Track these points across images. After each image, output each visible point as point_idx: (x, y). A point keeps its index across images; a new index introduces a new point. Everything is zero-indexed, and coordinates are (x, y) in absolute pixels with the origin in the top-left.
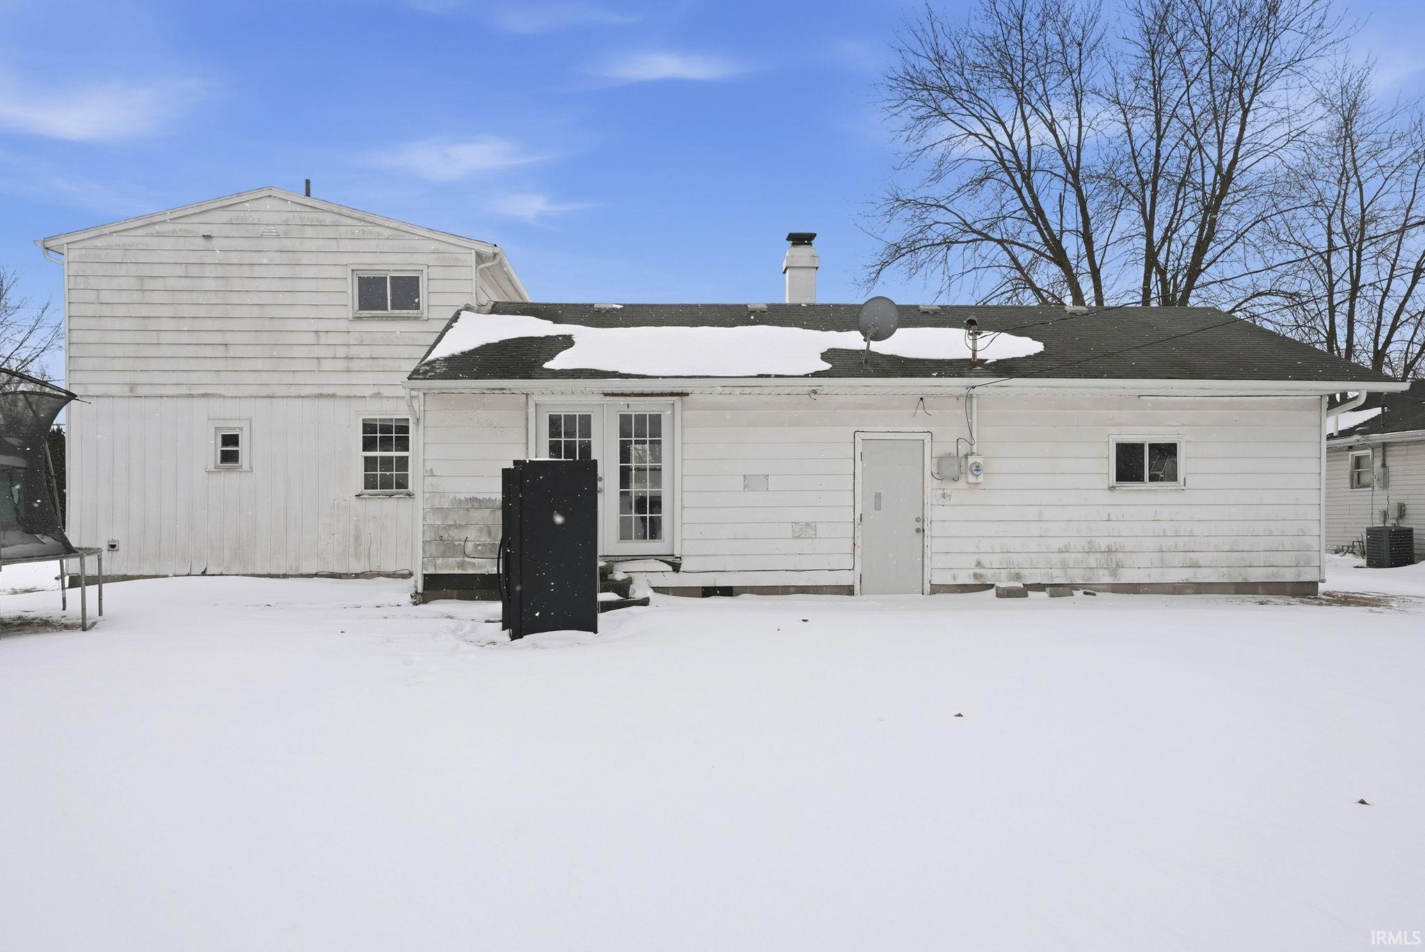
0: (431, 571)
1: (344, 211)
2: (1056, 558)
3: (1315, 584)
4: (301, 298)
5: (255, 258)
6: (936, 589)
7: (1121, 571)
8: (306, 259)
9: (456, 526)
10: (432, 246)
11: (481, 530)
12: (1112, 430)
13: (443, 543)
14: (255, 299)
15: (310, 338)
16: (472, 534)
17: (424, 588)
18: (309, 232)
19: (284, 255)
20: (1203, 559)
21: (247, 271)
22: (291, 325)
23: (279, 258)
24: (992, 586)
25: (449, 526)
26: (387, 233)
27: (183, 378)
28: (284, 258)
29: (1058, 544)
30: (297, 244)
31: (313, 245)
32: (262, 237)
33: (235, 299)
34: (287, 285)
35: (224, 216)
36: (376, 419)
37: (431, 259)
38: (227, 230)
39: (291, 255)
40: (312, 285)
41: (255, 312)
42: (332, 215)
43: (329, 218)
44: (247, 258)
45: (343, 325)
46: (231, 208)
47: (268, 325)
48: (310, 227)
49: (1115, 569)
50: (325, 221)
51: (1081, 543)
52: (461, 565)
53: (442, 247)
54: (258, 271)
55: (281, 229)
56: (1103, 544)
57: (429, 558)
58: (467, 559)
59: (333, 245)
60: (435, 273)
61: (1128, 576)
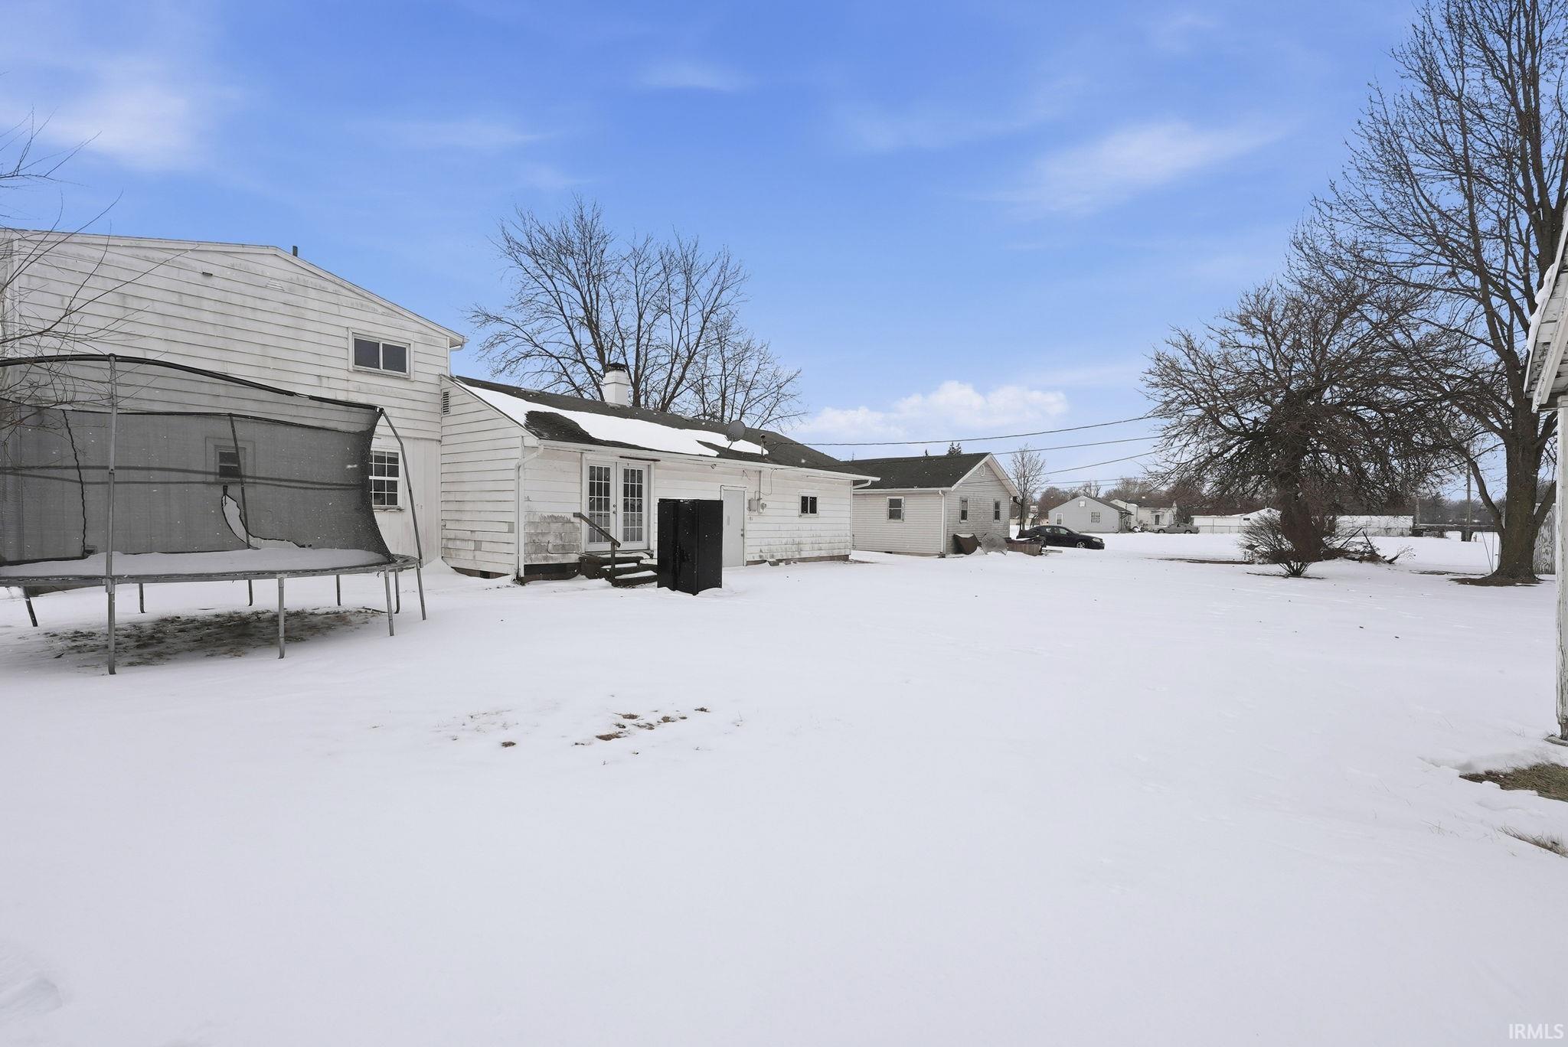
0: (529, 563)
1: (346, 285)
2: (784, 547)
3: (848, 556)
4: (303, 346)
5: (259, 304)
6: (749, 563)
7: (802, 552)
8: (310, 315)
9: (543, 534)
10: (417, 327)
11: (556, 536)
12: (800, 490)
13: (535, 545)
14: (258, 339)
15: (314, 381)
16: (551, 538)
17: (525, 574)
18: (313, 293)
19: (288, 308)
20: (823, 546)
21: (249, 314)
22: (293, 367)
23: (283, 309)
24: (765, 561)
25: (539, 533)
26: (381, 310)
27: (175, 397)
28: (287, 310)
29: (784, 541)
30: (301, 302)
31: (316, 305)
32: (266, 287)
33: (238, 335)
34: (291, 333)
35: (228, 260)
36: (385, 452)
37: (417, 337)
38: (228, 273)
39: (295, 309)
40: (315, 338)
41: (257, 350)
42: (334, 285)
43: (331, 287)
44: (250, 302)
45: (344, 375)
46: (233, 255)
47: (270, 363)
48: (313, 290)
49: (800, 551)
50: (327, 288)
51: (790, 540)
52: (546, 558)
53: (425, 330)
54: (260, 316)
55: (285, 285)
56: (797, 540)
57: (528, 554)
58: (548, 554)
59: (334, 309)
60: (420, 348)
61: (804, 555)
